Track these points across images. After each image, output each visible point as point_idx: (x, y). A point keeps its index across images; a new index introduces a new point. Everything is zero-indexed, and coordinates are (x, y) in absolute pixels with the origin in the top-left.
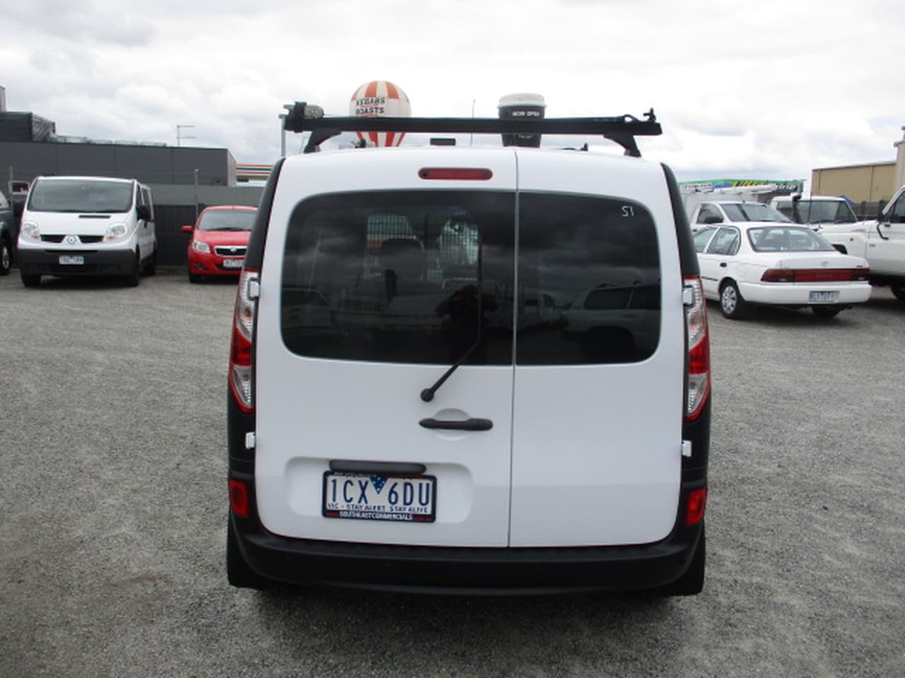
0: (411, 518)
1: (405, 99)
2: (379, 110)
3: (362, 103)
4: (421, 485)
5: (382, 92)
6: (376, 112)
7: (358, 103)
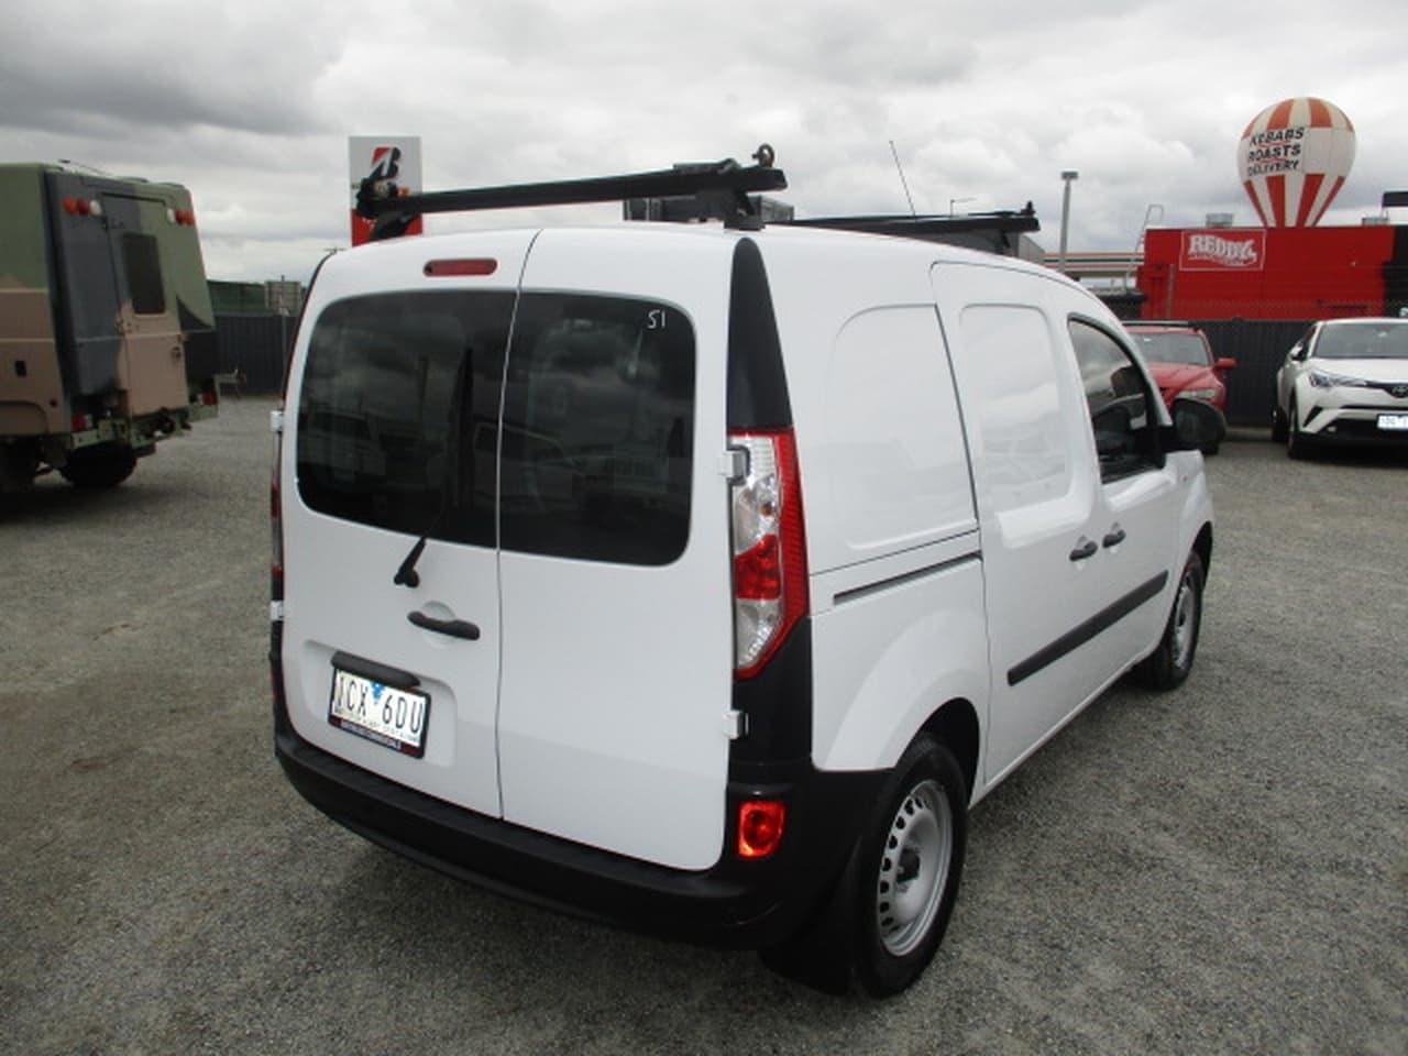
0: (399, 747)
1: (1344, 125)
2: (1290, 150)
3: (1260, 141)
4: (415, 703)
5: (1299, 118)
6: (1286, 154)
7: (1254, 140)
